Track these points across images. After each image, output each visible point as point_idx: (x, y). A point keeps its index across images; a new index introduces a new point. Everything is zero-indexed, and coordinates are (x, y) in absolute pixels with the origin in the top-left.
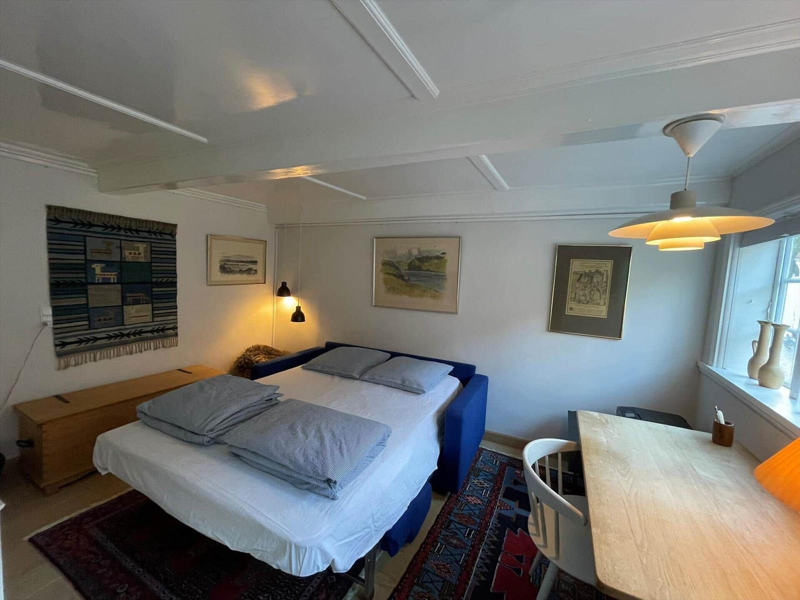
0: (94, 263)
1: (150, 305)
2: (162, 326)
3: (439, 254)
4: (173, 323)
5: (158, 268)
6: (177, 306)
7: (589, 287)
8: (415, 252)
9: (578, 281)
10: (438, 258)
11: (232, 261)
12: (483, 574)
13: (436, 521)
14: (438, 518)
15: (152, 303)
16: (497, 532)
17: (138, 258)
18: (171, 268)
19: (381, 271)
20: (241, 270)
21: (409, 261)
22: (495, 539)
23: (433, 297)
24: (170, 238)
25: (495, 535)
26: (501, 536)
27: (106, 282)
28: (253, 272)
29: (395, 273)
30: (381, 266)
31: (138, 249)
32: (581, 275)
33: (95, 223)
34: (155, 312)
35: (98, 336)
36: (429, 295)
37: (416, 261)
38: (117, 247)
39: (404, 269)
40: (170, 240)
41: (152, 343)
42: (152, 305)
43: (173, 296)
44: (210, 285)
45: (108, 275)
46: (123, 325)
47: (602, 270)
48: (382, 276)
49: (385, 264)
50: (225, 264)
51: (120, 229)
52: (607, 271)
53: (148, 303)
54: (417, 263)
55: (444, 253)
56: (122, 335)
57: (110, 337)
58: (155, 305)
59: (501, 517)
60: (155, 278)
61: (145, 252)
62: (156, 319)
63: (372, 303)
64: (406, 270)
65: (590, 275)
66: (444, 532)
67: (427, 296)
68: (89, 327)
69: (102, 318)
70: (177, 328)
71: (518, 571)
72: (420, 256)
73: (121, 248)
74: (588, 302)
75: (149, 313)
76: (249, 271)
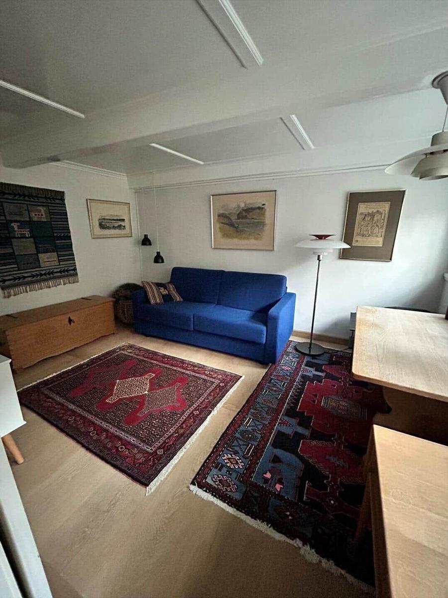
0: (12, 223)
1: (56, 253)
2: (66, 268)
3: (260, 205)
4: (73, 266)
5: (56, 226)
6: (73, 254)
7: (371, 224)
8: (242, 205)
9: (363, 220)
10: (259, 208)
11: (107, 219)
12: (293, 403)
13: (263, 379)
14: (263, 377)
15: (57, 252)
16: (301, 383)
17: (41, 218)
18: (65, 226)
19: (217, 221)
20: (114, 226)
21: (238, 212)
22: (300, 387)
23: (256, 239)
24: (61, 202)
25: (300, 385)
26: (303, 384)
27: (23, 237)
28: (123, 227)
29: (227, 222)
30: (217, 217)
31: (40, 211)
32: (366, 215)
33: (7, 192)
34: (60, 258)
35: (26, 275)
36: (253, 237)
37: (244, 212)
38: (26, 210)
39: (234, 218)
40: (61, 204)
41: (62, 281)
42: (57, 253)
43: (70, 246)
44: (94, 238)
45: (23, 231)
46: (40, 267)
47: (381, 210)
48: (218, 226)
49: (219, 216)
50: (102, 222)
51: (24, 195)
52: (385, 211)
53: (54, 252)
54: (244, 214)
55: (264, 205)
56: (41, 275)
57: (33, 276)
58: (59, 253)
59: (303, 377)
60: (56, 233)
61: (45, 214)
62: (61, 263)
63: (212, 247)
64: (236, 219)
65: (372, 215)
66: (268, 384)
67: (252, 238)
68: (19, 268)
69: (26, 262)
70: (76, 269)
71: (314, 401)
72: (246, 208)
73: (28, 210)
74: (369, 236)
75: (56, 259)
76: (120, 227)
